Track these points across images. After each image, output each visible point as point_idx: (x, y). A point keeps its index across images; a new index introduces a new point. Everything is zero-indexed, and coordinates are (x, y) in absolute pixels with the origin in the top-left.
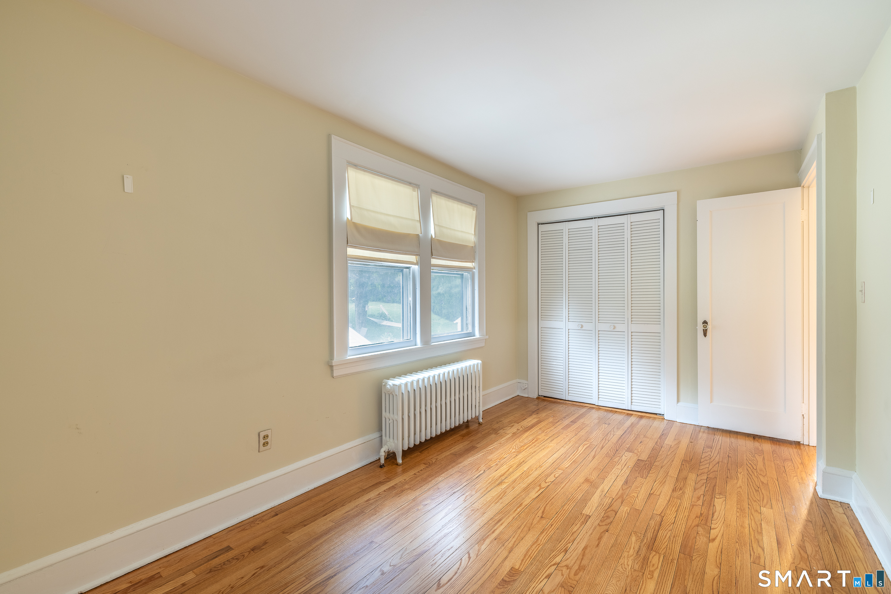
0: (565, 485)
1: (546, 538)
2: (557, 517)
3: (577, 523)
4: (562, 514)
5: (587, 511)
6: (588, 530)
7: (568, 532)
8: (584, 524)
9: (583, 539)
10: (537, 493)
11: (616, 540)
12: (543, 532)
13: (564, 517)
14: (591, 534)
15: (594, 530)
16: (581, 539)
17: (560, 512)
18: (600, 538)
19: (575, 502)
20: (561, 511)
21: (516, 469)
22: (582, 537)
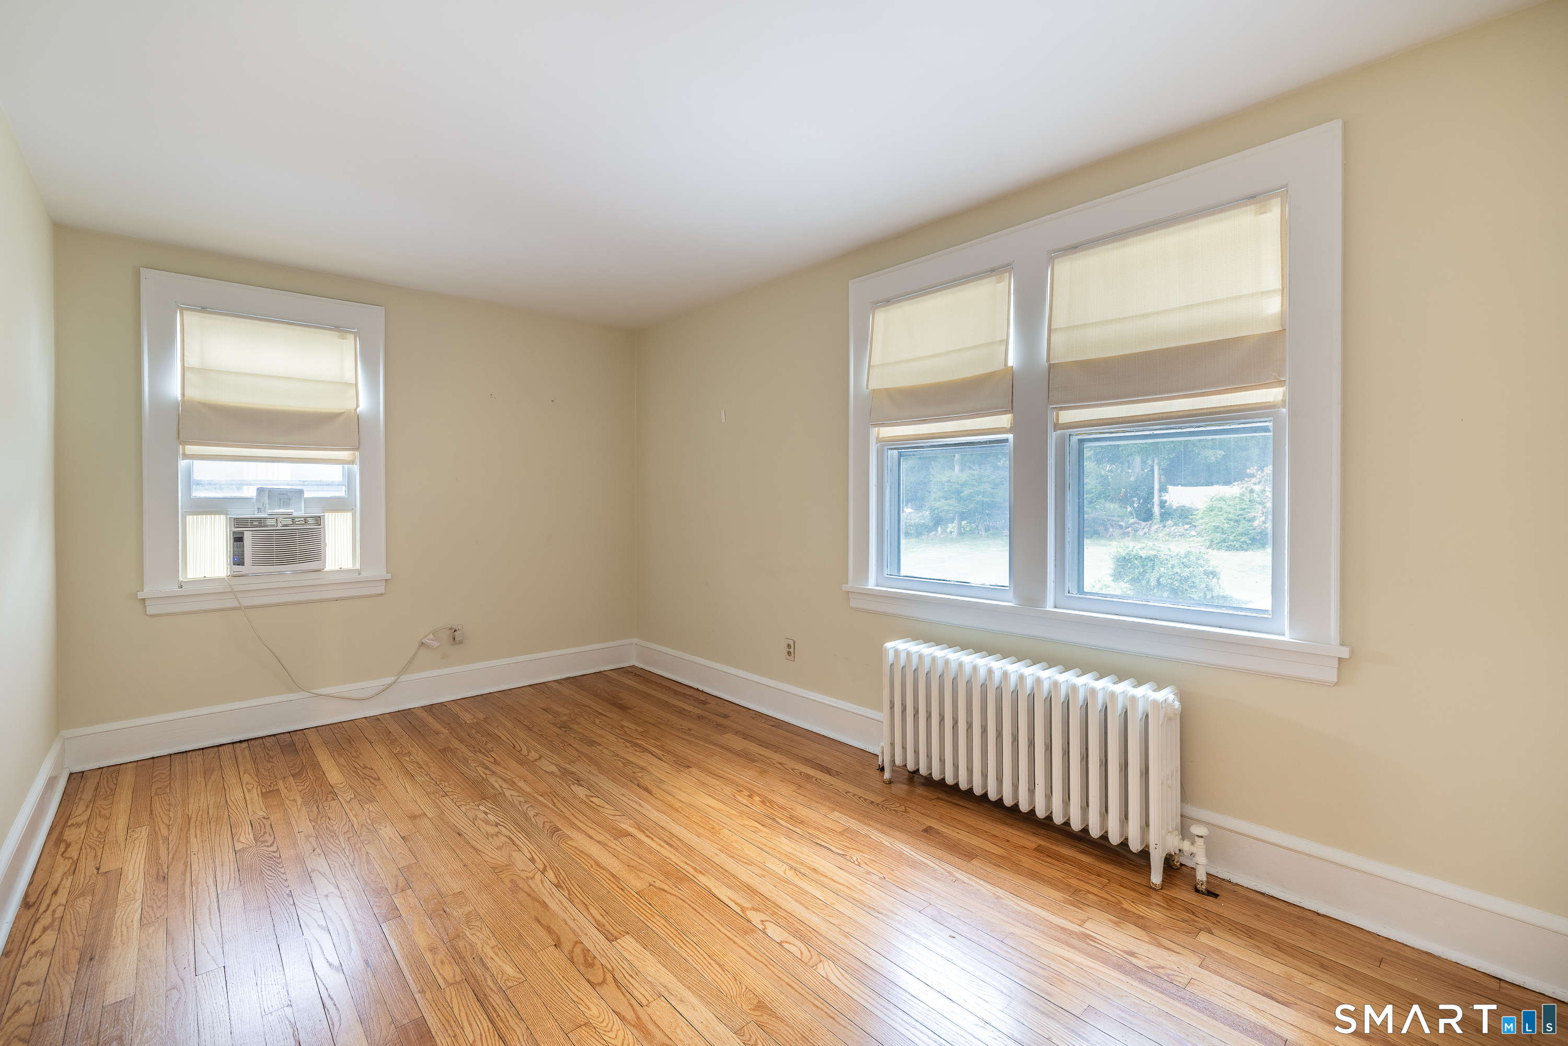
0: (739, 946)
1: (599, 877)
2: (640, 901)
3: (606, 918)
4: (643, 909)
5: (628, 943)
6: (578, 923)
7: (592, 900)
8: (596, 925)
9: (563, 910)
10: (729, 898)
11: (527, 946)
12: (613, 877)
13: (633, 909)
14: (566, 924)
15: (574, 931)
16: (566, 908)
17: (649, 908)
18: (549, 930)
19: (666, 939)
20: (651, 910)
21: (848, 899)
22: (568, 911)
